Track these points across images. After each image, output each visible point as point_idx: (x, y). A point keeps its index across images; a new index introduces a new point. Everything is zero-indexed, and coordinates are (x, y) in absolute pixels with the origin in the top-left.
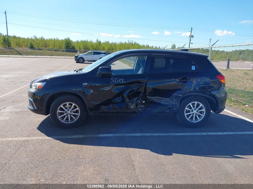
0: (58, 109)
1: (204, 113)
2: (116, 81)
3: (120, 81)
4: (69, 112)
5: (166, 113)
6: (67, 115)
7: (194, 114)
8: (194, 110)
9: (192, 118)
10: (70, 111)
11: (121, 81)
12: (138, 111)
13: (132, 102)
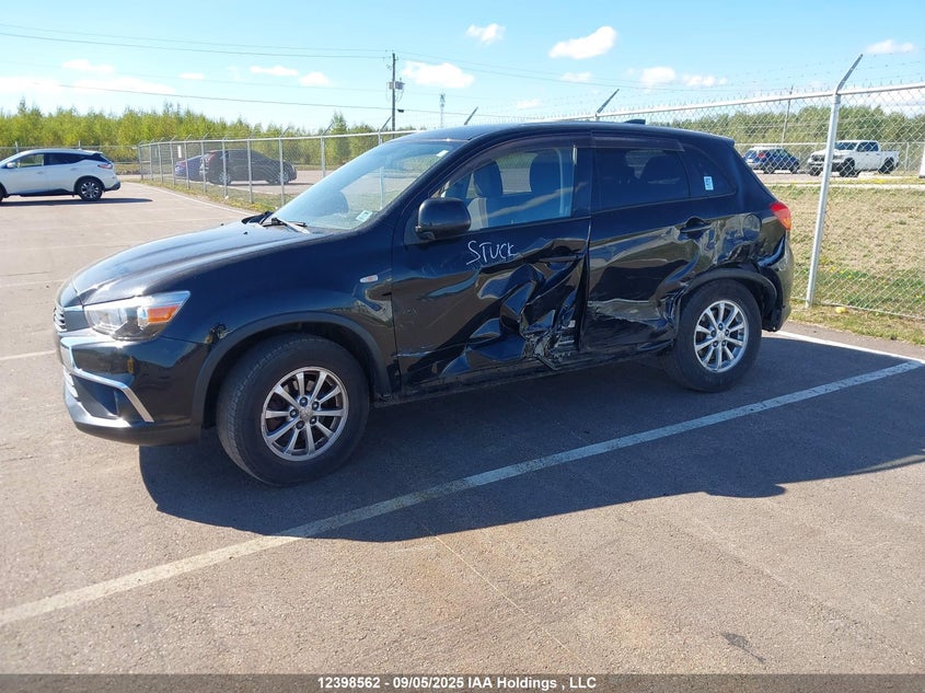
0: (265, 406)
1: (742, 334)
2: (488, 255)
3: (499, 252)
4: (306, 410)
5: (638, 353)
6: (301, 424)
7: (720, 344)
8: (718, 331)
9: (713, 360)
10: (309, 405)
11: (504, 252)
12: (555, 360)
13: (539, 329)
